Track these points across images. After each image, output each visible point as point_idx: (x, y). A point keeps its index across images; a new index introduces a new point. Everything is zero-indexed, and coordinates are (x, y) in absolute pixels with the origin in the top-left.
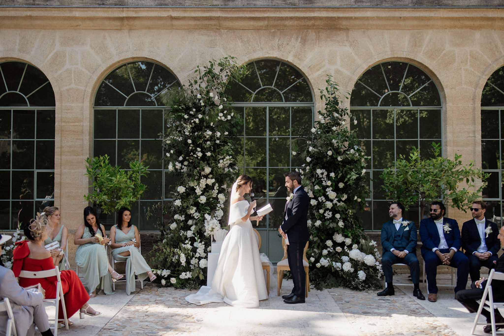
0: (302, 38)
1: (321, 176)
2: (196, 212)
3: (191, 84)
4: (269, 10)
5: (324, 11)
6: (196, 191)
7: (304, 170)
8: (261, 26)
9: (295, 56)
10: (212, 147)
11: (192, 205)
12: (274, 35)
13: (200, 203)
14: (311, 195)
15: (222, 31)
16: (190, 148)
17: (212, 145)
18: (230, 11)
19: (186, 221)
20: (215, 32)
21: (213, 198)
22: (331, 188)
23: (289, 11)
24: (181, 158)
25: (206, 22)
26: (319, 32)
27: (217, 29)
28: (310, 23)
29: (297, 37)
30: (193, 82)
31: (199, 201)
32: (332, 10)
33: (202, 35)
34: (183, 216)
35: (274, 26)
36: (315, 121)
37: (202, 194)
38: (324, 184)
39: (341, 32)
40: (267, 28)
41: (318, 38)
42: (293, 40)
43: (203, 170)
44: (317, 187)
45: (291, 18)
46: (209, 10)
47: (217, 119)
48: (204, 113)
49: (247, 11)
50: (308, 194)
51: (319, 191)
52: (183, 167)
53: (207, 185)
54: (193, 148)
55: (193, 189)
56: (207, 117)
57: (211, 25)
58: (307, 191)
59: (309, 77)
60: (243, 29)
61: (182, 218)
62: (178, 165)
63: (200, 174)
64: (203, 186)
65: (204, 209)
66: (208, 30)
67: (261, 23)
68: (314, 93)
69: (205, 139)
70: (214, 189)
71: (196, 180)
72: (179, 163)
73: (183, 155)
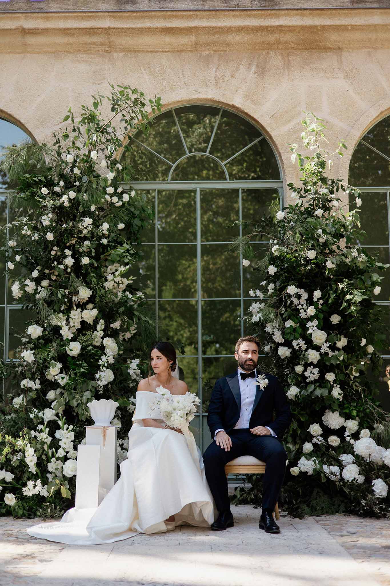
0: (257, 67)
1: (295, 301)
2: (61, 372)
3: (58, 142)
4: (197, 16)
5: (296, 15)
6: (62, 332)
7: (264, 290)
8: (183, 45)
9: (247, 97)
10: (93, 251)
11: (53, 358)
12: (207, 60)
13: (69, 355)
14: (278, 337)
15: (115, 54)
16: (53, 253)
17: (94, 246)
18: (128, 18)
19: (43, 392)
20: (103, 56)
21: (95, 347)
22: (315, 322)
23: (234, 16)
24: (35, 274)
25: (87, 39)
26: (288, 55)
27: (107, 51)
28: (272, 38)
29: (250, 64)
30: (60, 136)
31: (68, 352)
32: (310, 14)
33: (79, 62)
34: (37, 381)
35: (209, 45)
36: (285, 206)
37: (74, 339)
38: (303, 315)
39: (328, 54)
40: (195, 47)
41: (288, 65)
42: (242, 69)
43: (77, 293)
44: (289, 324)
45: (239, 30)
46: (90, 17)
47: (103, 200)
48: (79, 190)
49: (158, 17)
50: (273, 337)
51: (294, 330)
52: (39, 288)
53: (83, 323)
54: (59, 253)
55: (57, 329)
56: (85, 196)
57: (94, 43)
58: (271, 332)
59: (273, 134)
60: (151, 51)
61: (35, 385)
62: (30, 286)
63: (70, 300)
64: (76, 324)
65: (75, 364)
66: (88, 54)
67: (185, 40)
68: (282, 161)
69: (82, 235)
70: (96, 330)
71: (63, 312)
72: (31, 281)
73: (38, 268)
